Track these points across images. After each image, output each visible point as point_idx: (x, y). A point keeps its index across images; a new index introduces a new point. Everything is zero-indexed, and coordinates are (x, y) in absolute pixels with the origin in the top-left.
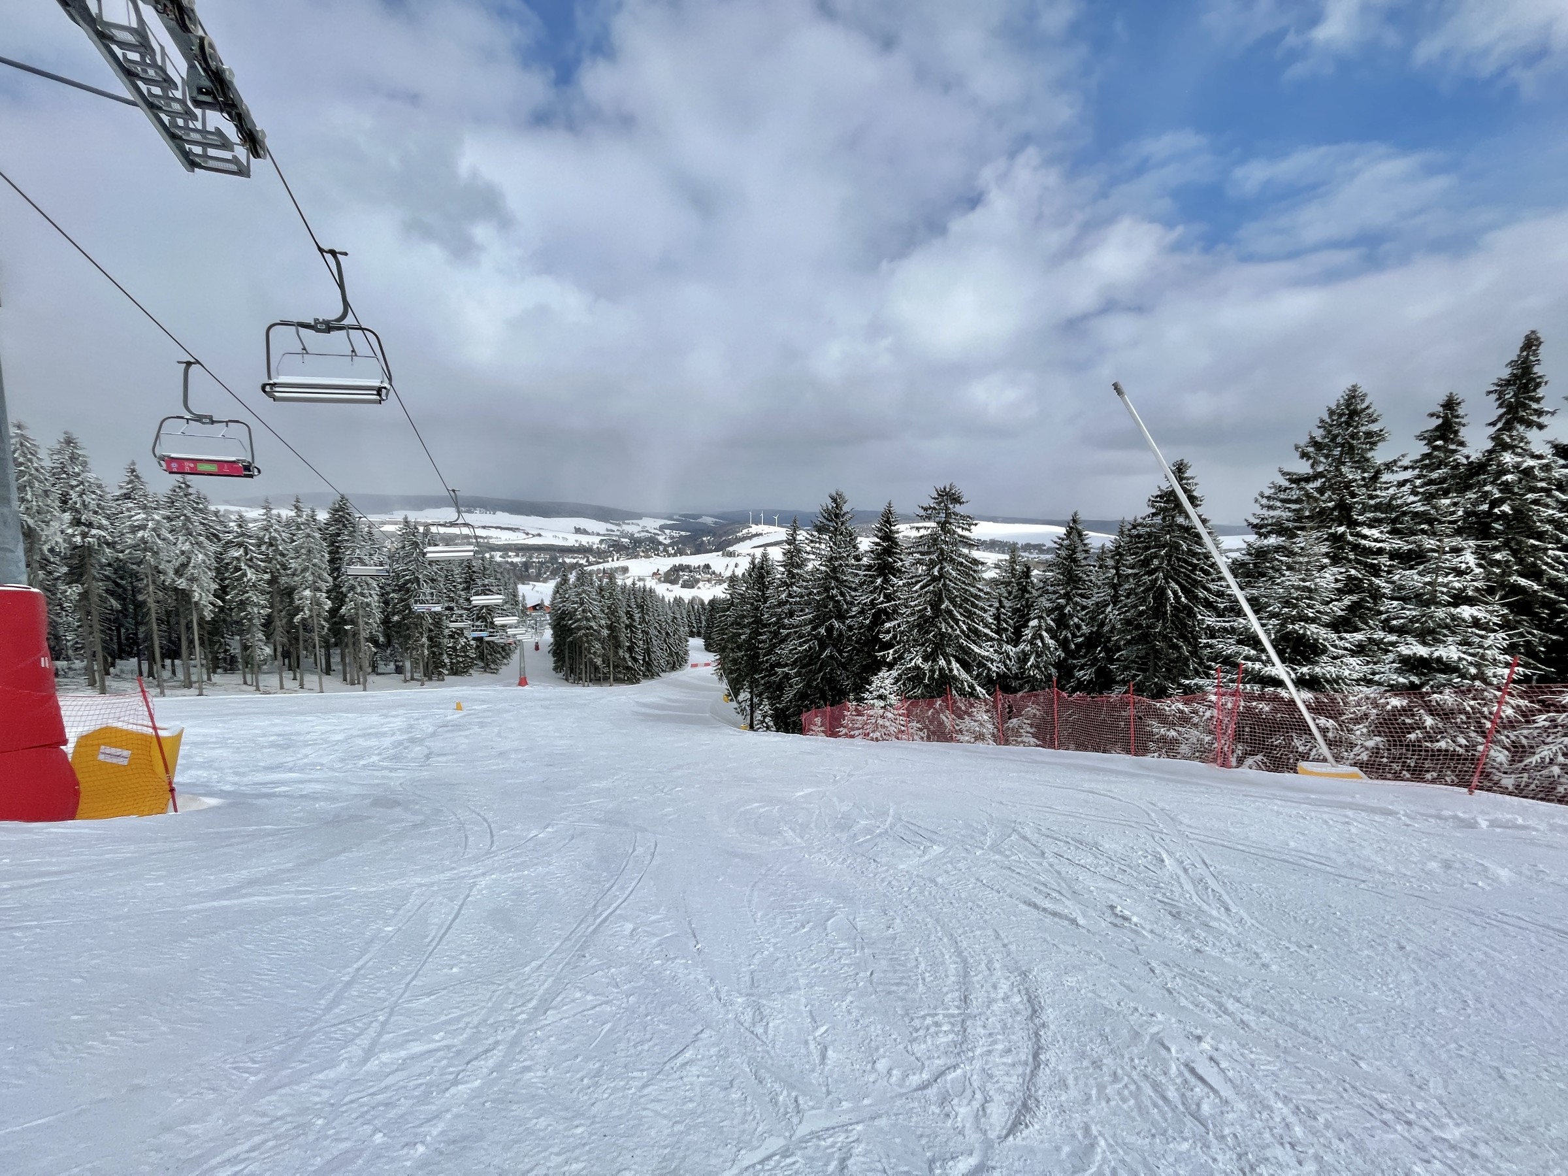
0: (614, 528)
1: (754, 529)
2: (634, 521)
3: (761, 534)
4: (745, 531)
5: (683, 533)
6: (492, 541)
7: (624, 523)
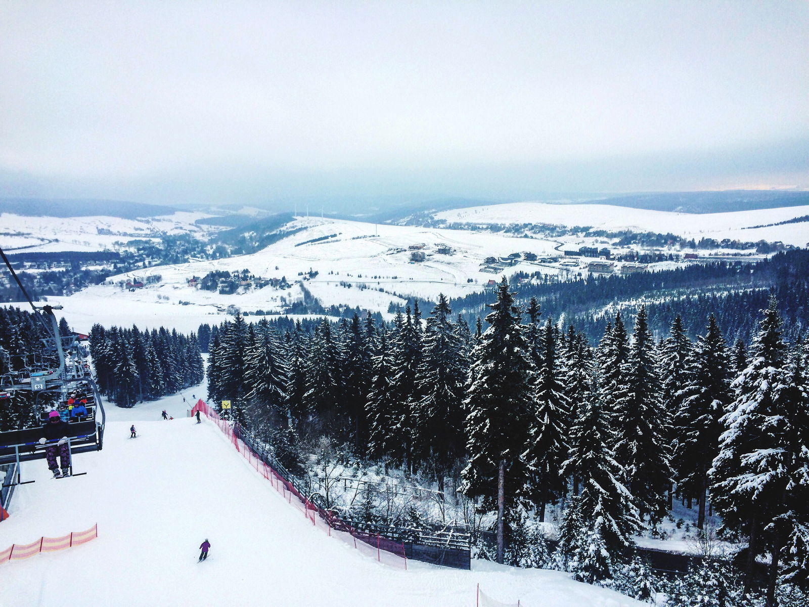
1: (301, 222)
3: (306, 228)
5: (223, 228)
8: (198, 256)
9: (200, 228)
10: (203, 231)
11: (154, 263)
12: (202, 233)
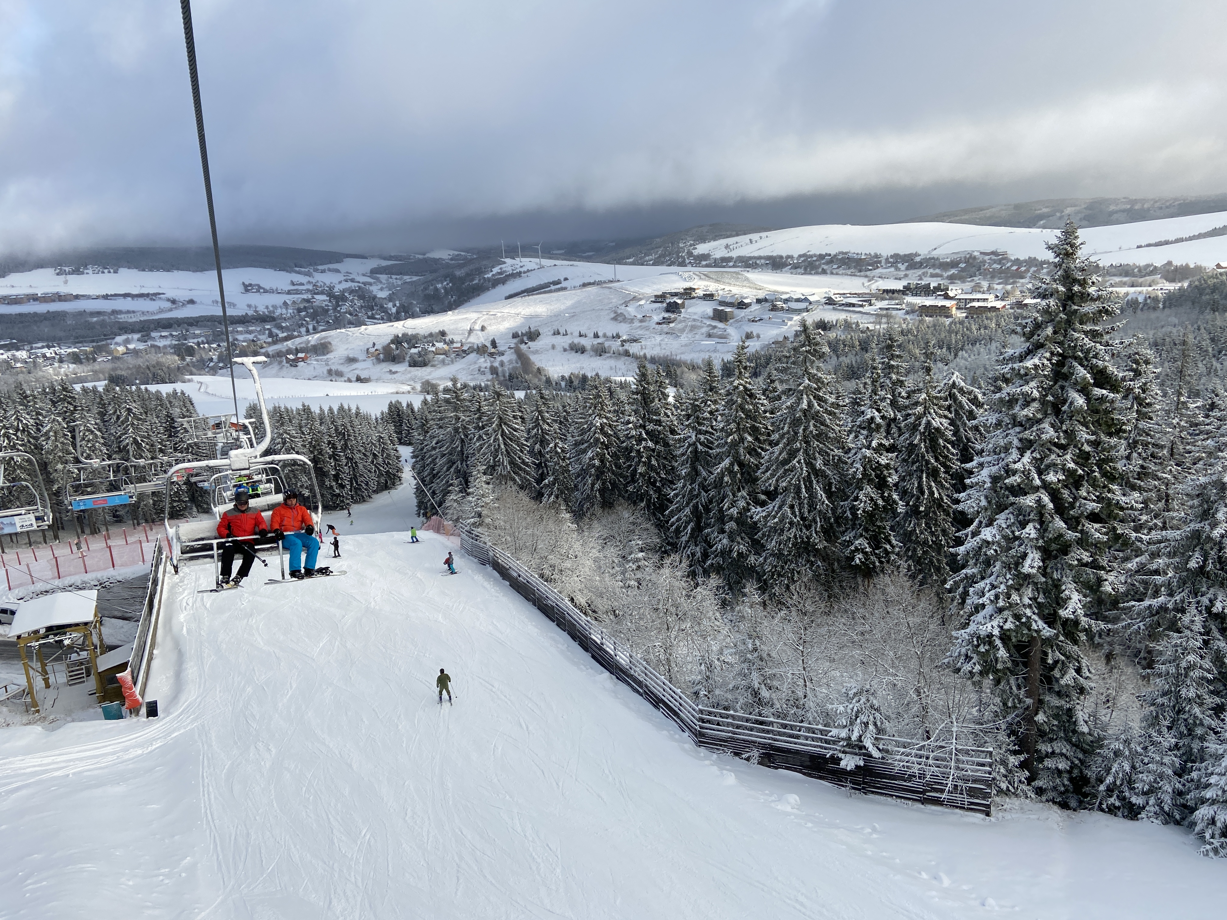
0: (303, 279)
1: (509, 264)
2: (332, 266)
3: (519, 274)
4: (496, 270)
5: (407, 278)
6: (123, 318)
7: (316, 270)
8: (378, 317)
9: (378, 279)
10: (381, 282)
11: (321, 328)
12: (380, 286)
